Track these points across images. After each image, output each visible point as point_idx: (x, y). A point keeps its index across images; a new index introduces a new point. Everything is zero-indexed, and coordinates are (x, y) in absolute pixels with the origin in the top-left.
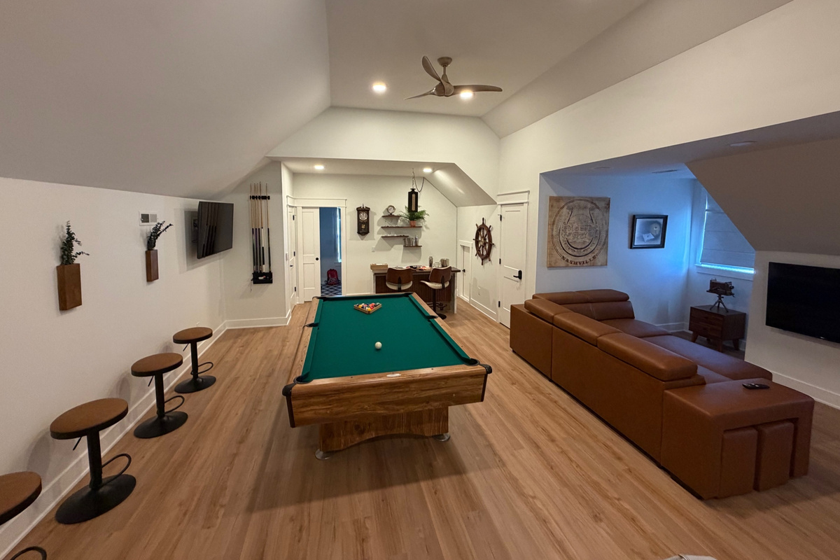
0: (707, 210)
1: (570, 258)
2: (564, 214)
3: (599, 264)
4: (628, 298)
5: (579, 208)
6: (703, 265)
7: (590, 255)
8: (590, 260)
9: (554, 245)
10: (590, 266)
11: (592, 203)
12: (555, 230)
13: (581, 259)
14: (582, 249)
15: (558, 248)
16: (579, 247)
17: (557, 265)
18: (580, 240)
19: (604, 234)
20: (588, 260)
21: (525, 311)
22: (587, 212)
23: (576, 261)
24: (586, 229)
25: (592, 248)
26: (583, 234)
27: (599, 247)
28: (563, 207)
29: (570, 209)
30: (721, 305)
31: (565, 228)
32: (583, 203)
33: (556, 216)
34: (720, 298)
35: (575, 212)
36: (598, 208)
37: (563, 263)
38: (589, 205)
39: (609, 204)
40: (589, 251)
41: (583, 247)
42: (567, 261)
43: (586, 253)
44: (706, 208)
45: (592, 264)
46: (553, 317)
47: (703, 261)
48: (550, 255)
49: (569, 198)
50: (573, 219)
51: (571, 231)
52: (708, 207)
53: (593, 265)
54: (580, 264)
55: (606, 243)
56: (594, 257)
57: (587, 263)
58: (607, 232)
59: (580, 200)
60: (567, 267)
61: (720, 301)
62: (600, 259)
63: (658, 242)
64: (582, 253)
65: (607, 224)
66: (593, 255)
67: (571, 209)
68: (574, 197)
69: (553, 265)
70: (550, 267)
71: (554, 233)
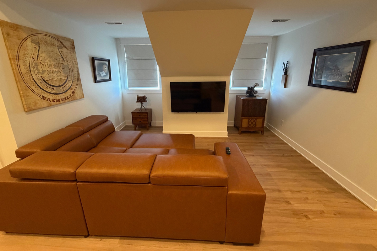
0: (126, 58)
1: (51, 97)
2: (29, 48)
3: (78, 98)
4: (108, 118)
5: (47, 44)
6: (129, 89)
7: (69, 91)
8: (70, 95)
9: (26, 84)
10: (72, 100)
11: (59, 41)
12: (22, 67)
13: (62, 96)
14: (60, 86)
15: (33, 88)
16: (57, 85)
17: (38, 106)
18: (56, 78)
19: (76, 72)
20: (69, 96)
21: (14, 181)
22: (56, 49)
23: (58, 98)
24: (59, 67)
25: (70, 84)
26: (58, 72)
27: (75, 83)
28: (25, 39)
29: (36, 43)
30: (143, 108)
31: (36, 65)
32: (49, 39)
33: (19, 48)
34: (142, 104)
35: (43, 48)
36: (65, 47)
37: (45, 103)
38: (56, 43)
39: (73, 45)
40: (67, 87)
41: (61, 84)
42: (49, 100)
43: (65, 89)
44: (126, 57)
45: (72, 98)
46: (74, 174)
47: (129, 87)
48: (23, 97)
49: (31, 29)
50: (43, 56)
51: (44, 69)
52: (126, 56)
53: (74, 100)
54: (63, 101)
55: (79, 80)
56: (73, 93)
57: (68, 98)
58: (78, 70)
59: (46, 35)
60: (50, 106)
61: (142, 106)
62: (78, 93)
63: (108, 78)
64: (61, 90)
65: (76, 62)
66: (72, 91)
67: (38, 44)
68: (37, 30)
69: (33, 108)
70: (29, 110)
71: (23, 70)
